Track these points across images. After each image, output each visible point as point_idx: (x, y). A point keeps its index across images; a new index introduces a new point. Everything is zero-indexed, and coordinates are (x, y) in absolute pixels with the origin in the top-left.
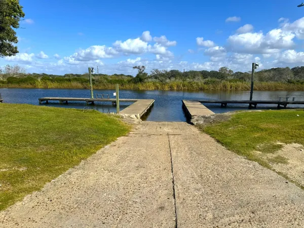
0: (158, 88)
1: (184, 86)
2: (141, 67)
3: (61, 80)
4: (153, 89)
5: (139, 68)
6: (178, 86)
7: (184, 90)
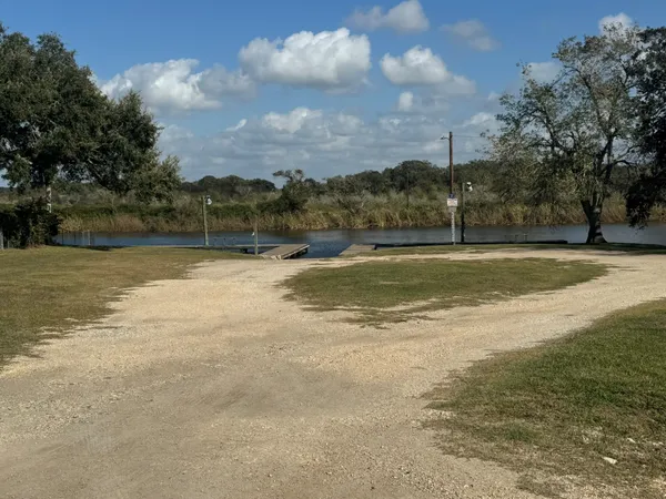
0: (338, 225)
1: (404, 217)
2: (293, 172)
3: (85, 212)
4: (326, 226)
5: (288, 174)
6: (388, 219)
7: (404, 228)
